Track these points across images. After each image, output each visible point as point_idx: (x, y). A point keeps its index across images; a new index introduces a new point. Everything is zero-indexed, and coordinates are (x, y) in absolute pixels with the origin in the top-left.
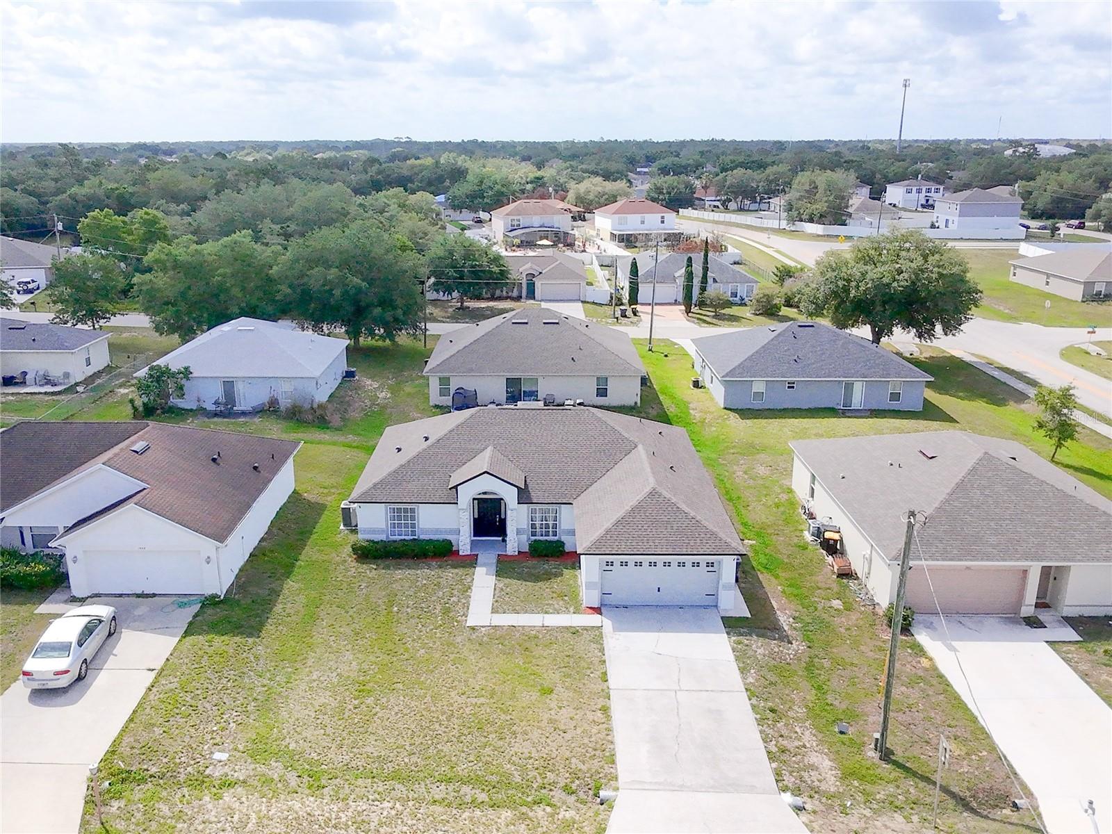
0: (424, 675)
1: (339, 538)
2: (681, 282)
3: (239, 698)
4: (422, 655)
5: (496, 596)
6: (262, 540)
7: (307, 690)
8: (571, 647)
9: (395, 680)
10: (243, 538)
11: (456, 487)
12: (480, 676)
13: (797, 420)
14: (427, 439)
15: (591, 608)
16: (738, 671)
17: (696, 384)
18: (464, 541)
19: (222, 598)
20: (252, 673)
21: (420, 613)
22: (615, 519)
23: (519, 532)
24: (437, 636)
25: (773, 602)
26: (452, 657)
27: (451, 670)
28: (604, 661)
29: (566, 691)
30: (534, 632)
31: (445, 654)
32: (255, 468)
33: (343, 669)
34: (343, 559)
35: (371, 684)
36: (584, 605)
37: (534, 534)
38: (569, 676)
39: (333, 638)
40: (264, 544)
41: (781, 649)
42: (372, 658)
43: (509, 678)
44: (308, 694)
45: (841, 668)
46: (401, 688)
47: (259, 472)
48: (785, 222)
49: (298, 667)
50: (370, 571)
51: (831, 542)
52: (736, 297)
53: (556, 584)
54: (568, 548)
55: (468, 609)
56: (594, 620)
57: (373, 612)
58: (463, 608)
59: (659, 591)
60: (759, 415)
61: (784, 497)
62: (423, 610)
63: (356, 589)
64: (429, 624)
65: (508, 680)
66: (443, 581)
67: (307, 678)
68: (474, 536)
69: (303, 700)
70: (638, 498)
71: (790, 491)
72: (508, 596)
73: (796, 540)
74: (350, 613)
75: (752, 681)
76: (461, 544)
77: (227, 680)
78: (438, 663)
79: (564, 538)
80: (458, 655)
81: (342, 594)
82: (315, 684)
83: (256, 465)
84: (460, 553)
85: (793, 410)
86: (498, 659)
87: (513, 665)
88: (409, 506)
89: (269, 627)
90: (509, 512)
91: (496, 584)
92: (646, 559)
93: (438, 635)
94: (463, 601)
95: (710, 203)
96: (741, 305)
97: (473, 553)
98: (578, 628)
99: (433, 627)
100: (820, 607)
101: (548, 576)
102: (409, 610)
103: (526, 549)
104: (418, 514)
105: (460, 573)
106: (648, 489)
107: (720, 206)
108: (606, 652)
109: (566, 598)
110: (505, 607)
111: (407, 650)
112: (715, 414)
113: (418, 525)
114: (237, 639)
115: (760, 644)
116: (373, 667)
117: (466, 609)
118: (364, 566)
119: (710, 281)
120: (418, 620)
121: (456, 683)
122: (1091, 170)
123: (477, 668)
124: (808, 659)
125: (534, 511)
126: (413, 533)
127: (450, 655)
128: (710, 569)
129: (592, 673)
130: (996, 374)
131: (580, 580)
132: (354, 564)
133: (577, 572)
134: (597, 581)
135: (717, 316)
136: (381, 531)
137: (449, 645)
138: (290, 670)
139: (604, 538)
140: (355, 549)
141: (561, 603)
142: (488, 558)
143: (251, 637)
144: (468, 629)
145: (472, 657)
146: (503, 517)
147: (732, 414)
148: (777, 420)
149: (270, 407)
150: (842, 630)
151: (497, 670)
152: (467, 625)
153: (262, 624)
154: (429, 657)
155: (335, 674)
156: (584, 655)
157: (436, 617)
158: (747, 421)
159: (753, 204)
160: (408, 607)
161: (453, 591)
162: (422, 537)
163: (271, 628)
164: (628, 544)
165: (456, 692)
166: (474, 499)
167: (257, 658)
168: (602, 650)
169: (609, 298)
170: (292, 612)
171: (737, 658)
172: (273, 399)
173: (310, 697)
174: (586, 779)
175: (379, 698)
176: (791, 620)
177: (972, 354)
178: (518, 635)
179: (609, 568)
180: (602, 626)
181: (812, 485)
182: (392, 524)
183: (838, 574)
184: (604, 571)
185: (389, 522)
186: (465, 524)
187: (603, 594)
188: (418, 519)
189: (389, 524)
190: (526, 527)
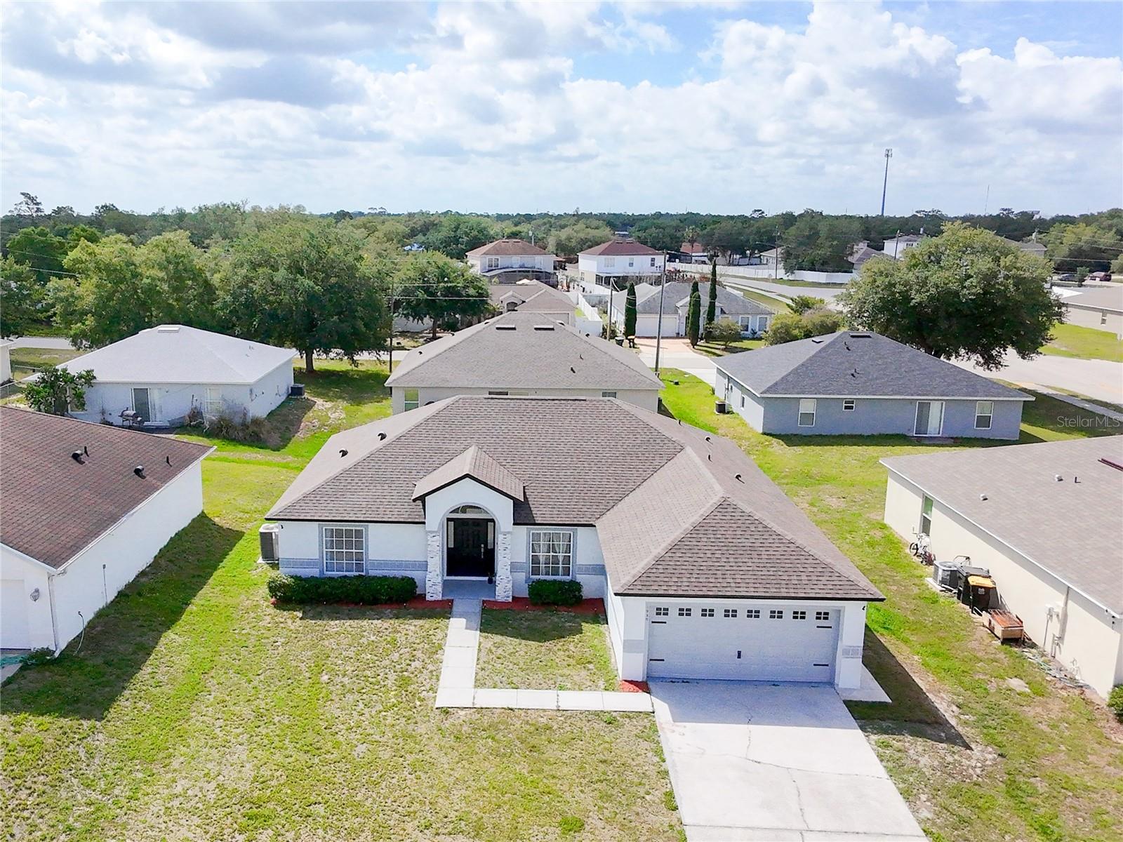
0: (363, 790)
1: (254, 575)
2: (683, 312)
3: (41, 826)
4: (361, 755)
5: (481, 661)
6: (143, 574)
7: (161, 813)
8: (607, 745)
9: (312, 799)
10: (104, 566)
11: (422, 499)
12: (457, 794)
13: (860, 448)
14: (383, 436)
15: (631, 682)
16: (901, 797)
17: (722, 409)
18: (433, 582)
19: (56, 655)
20: (75, 781)
21: (363, 684)
22: (669, 542)
23: (514, 567)
24: (387, 722)
25: (917, 680)
26: (410, 758)
27: (409, 783)
28: (667, 773)
29: (608, 827)
30: (544, 720)
31: (398, 754)
32: (138, 472)
33: (229, 776)
34: (255, 603)
35: (271, 806)
36: (621, 677)
37: (535, 571)
38: (609, 797)
39: (221, 723)
40: (143, 580)
41: (956, 757)
42: (278, 757)
43: (506, 799)
44: (161, 821)
45: (1071, 794)
46: (323, 813)
47: (143, 477)
48: (783, 271)
49: (155, 771)
50: (293, 620)
51: (981, 591)
52: (747, 330)
53: (572, 644)
54: (587, 593)
55: (438, 680)
56: (639, 701)
57: (290, 681)
58: (430, 679)
59: (740, 658)
60: (811, 442)
61: (878, 534)
62: (367, 681)
63: (269, 647)
64: (376, 702)
65: (505, 803)
66: (400, 638)
67: (166, 791)
68: (447, 575)
69: (150, 833)
70: (701, 512)
71: (884, 527)
72: (500, 661)
73: (916, 591)
74: (255, 683)
75: (930, 816)
76: (428, 584)
77: (29, 791)
78: (387, 769)
79: (580, 578)
80: (420, 756)
81: (247, 653)
82: (176, 803)
83: (140, 467)
84: (428, 598)
85: (852, 436)
86: (487, 763)
87: (512, 776)
88: (353, 527)
89: (124, 704)
90: (500, 538)
91: (480, 643)
92: (719, 605)
93: (390, 721)
94: (431, 667)
95: (697, 258)
96: (753, 339)
97: (445, 598)
98: (614, 714)
99: (381, 708)
100: (992, 688)
101: (559, 633)
102: (346, 680)
103: (525, 594)
104: (367, 540)
105: (427, 626)
106: (715, 500)
107: (707, 261)
108: (666, 755)
109: (591, 666)
110: (496, 678)
111: (337, 745)
112: (752, 440)
113: (367, 555)
114: (65, 722)
115: (920, 749)
116: (278, 774)
117: (434, 680)
118: (285, 613)
119: (718, 312)
120: (357, 696)
121: (416, 806)
122: (1110, 222)
123: (452, 780)
124: (1006, 777)
125: (536, 537)
126: (359, 567)
127: (408, 756)
128: (822, 622)
129: (648, 793)
130: (1087, 406)
131: (608, 638)
132: (272, 610)
133: (603, 628)
134: (643, 639)
135: (727, 349)
136: (310, 563)
137: (407, 737)
138: (140, 775)
139: (654, 571)
140: (274, 588)
141: (584, 673)
142: (469, 605)
143: (89, 719)
144: (437, 712)
145: (444, 760)
146: (490, 547)
147: (774, 441)
148: (835, 447)
149: (191, 422)
150: (1043, 727)
151: (485, 784)
152: (437, 706)
153: (111, 700)
154: (371, 757)
155: (213, 785)
156: (630, 761)
157: (388, 691)
158: (795, 447)
159: (743, 259)
160: (344, 676)
161: (415, 653)
162: (372, 573)
163: (127, 704)
164: (693, 580)
165: (416, 822)
166: (448, 520)
167: (91, 755)
168: (659, 752)
169: (601, 331)
170: (165, 679)
171: (891, 773)
172: (196, 411)
173: (163, 826)
175: (283, 831)
176: (955, 708)
177: (1047, 387)
178: (518, 725)
179: (662, 618)
180: (654, 713)
181: (924, 514)
182: (329, 554)
183: (1004, 639)
184: (653, 622)
185: (325, 550)
186: (435, 554)
187: (651, 660)
188: (367, 546)
189: (325, 553)
190: (525, 561)
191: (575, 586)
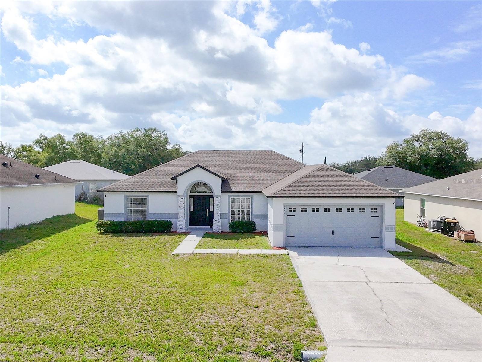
1: (93, 229)
5: (200, 244)
10: (9, 208)
11: (176, 177)
15: (278, 247)
23: (222, 216)
28: (293, 269)
29: (258, 283)
31: (147, 267)
32: (37, 176)
36: (272, 246)
37: (233, 218)
40: (33, 226)
41: (448, 267)
47: (39, 179)
51: (452, 225)
53: (249, 240)
54: (259, 228)
56: (281, 252)
59: (333, 234)
63: (90, 244)
65: (202, 278)
68: (190, 225)
71: (404, 221)
72: (210, 244)
73: (421, 233)
75: (436, 280)
76: (178, 224)
79: (255, 220)
84: (178, 231)
87: (208, 272)
88: (142, 196)
91: (201, 240)
92: (321, 203)
97: (187, 231)
98: (267, 255)
103: (228, 230)
104: (148, 203)
109: (258, 245)
110: (207, 247)
113: (148, 211)
115: (429, 264)
125: (233, 201)
126: (145, 216)
128: (374, 214)
134: (283, 224)
136: (119, 215)
137: (154, 263)
141: (253, 246)
142: (198, 233)
144: (172, 256)
146: (211, 210)
151: (192, 274)
162: (151, 220)
166: (191, 196)
174: (283, 342)
178: (215, 258)
179: (292, 213)
180: (288, 254)
181: (422, 208)
182: (129, 211)
183: (466, 240)
184: (288, 216)
185: (127, 209)
186: (181, 208)
187: (288, 237)
188: (148, 207)
189: (127, 210)
190: (227, 213)
191: (253, 224)
